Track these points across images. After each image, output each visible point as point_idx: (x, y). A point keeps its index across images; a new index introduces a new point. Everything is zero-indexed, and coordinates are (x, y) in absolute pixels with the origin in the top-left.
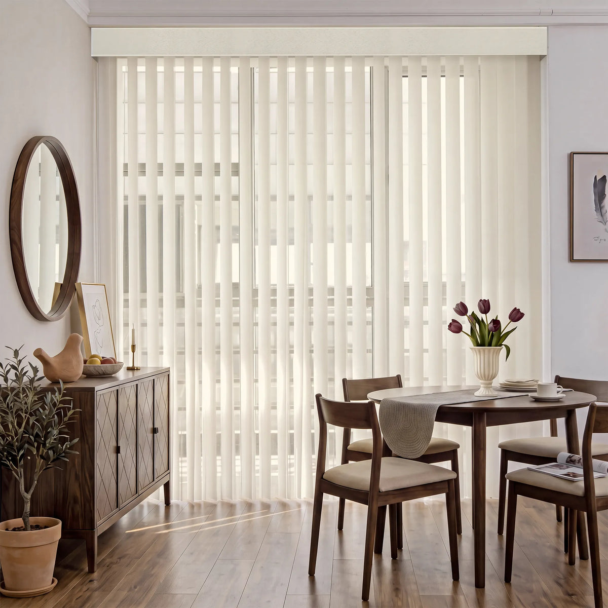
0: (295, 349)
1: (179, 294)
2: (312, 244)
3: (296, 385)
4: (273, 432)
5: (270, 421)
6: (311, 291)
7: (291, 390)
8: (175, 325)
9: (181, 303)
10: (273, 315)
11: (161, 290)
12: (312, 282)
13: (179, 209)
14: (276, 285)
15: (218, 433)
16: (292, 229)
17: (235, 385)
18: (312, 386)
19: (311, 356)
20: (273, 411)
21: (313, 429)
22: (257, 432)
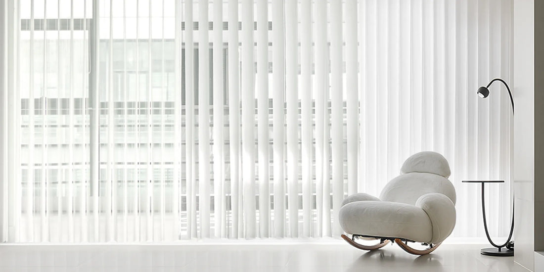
0: (316, 141)
1: (226, 106)
2: (330, 74)
3: (318, 164)
4: (300, 194)
5: (298, 187)
6: (330, 104)
7: (314, 168)
8: (223, 126)
9: (227, 111)
10: (299, 119)
11: (212, 103)
12: (330, 98)
13: (225, 52)
14: (300, 100)
15: (256, 195)
16: (313, 65)
17: (270, 165)
18: (331, 165)
19: (330, 146)
20: (299, 181)
21: (332, 192)
22: (287, 194)
